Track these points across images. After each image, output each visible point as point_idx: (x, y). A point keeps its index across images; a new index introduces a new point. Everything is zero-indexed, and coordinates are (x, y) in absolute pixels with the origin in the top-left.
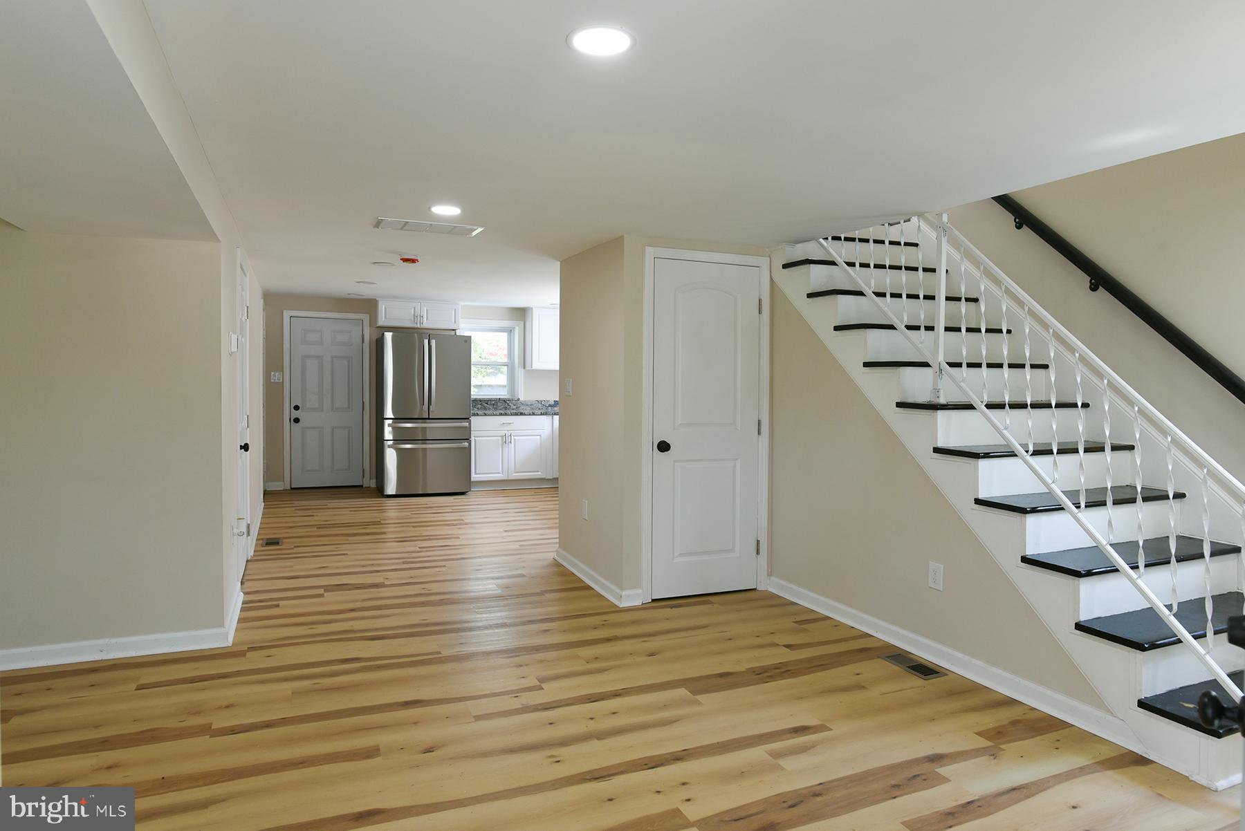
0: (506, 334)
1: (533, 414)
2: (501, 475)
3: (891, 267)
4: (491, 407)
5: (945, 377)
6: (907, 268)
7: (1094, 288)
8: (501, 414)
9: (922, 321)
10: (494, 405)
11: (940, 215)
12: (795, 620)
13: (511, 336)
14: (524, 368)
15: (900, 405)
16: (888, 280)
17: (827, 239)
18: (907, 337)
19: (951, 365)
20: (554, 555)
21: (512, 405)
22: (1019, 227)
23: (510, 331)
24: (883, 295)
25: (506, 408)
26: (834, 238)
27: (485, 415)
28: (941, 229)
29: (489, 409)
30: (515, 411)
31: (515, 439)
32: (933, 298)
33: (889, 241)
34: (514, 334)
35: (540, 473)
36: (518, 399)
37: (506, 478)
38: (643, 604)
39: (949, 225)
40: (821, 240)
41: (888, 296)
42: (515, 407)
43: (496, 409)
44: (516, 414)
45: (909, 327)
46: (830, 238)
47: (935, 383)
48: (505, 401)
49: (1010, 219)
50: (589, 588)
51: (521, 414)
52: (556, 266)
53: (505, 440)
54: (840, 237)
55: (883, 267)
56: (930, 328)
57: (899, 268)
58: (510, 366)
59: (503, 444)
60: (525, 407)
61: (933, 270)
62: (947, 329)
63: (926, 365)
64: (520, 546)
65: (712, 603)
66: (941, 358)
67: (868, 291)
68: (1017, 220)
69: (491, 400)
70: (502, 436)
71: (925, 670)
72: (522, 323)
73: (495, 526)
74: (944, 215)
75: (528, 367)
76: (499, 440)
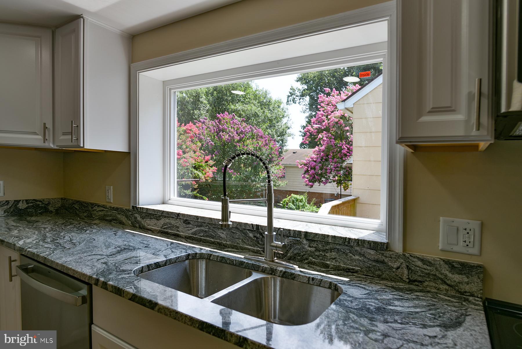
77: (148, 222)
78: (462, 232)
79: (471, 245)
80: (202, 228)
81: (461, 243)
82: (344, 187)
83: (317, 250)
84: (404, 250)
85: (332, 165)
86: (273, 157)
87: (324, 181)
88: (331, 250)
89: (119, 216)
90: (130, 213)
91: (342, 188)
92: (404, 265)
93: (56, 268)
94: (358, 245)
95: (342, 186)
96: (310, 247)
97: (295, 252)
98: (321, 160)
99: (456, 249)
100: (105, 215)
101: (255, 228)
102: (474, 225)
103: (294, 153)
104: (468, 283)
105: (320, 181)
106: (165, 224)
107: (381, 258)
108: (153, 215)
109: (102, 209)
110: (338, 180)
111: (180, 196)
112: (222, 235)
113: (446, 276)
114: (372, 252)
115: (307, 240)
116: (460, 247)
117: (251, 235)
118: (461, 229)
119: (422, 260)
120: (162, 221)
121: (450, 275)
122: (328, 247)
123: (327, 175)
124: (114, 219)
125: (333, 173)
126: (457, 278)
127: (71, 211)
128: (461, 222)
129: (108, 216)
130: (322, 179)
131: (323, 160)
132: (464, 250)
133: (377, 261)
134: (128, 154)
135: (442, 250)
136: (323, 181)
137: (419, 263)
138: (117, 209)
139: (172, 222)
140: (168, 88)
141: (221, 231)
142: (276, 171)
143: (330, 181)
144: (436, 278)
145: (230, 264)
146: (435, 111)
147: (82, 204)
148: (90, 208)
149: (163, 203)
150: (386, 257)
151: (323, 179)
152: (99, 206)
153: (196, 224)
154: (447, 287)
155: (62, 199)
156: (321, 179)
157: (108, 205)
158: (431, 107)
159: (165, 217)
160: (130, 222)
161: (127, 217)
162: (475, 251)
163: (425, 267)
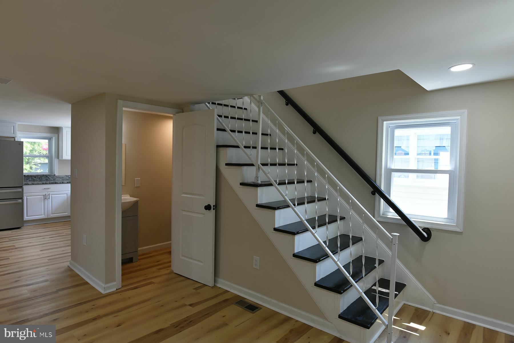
0: (47, 141)
1: (63, 183)
2: (43, 216)
3: (238, 119)
4: (38, 179)
5: (261, 171)
6: (245, 120)
7: (314, 133)
8: (43, 184)
9: (251, 144)
10: (39, 178)
11: (260, 96)
12: (194, 288)
13: (50, 141)
14: (58, 158)
15: (241, 184)
16: (237, 125)
17: (209, 103)
18: (244, 151)
19: (263, 165)
20: (68, 264)
21: (51, 178)
22: (287, 105)
23: (50, 139)
24: (234, 131)
25: (47, 180)
26: (213, 103)
27: (33, 184)
28: (260, 103)
29: (37, 180)
30: (52, 181)
31: (52, 197)
32: (256, 134)
33: (237, 107)
34: (52, 141)
35: (67, 213)
36: (55, 175)
37: (47, 217)
38: (117, 289)
39: (263, 101)
40: (207, 103)
41: (236, 132)
42: (52, 179)
43: (41, 180)
44: (52, 183)
45: (245, 147)
46: (211, 103)
47: (257, 174)
48: (46, 176)
49: (283, 101)
50: (87, 283)
51: (56, 183)
52: (70, 106)
53: (46, 197)
54: (216, 103)
55: (235, 118)
56: (255, 148)
57: (242, 119)
58: (49, 157)
59: (44, 200)
60: (59, 179)
61: (256, 121)
62: (262, 148)
63: (252, 165)
64: (48, 260)
65: (154, 283)
66: (259, 163)
67: (228, 129)
68: (287, 102)
69: (38, 176)
70: (44, 196)
71: (252, 308)
72: (57, 135)
73: (35, 248)
74: (261, 96)
75: (60, 158)
76: (42, 197)
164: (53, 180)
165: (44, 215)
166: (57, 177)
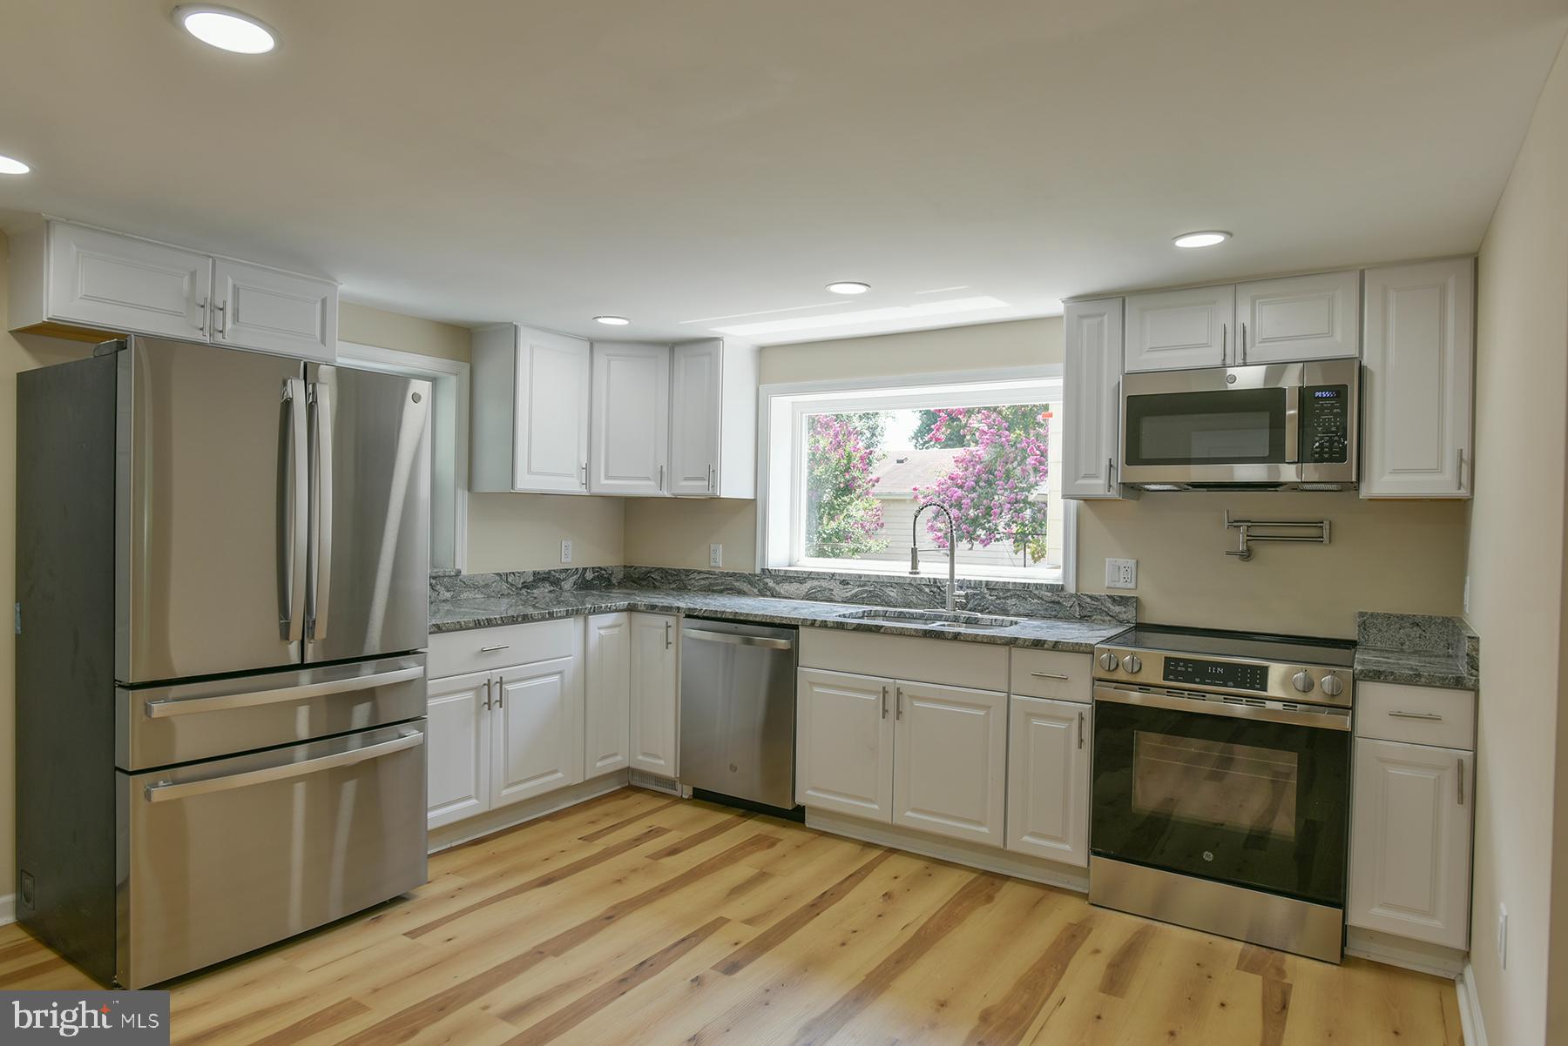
37: (486, 809)
59: (478, 713)
70: (477, 689)
76: (472, 700)
77: (786, 588)
78: (1123, 570)
79: (1129, 581)
80: (866, 588)
81: (1122, 579)
82: (1033, 554)
83: (999, 598)
84: (1077, 590)
85: (1002, 495)
86: (854, 478)
87: (983, 537)
88: (1011, 597)
89: (737, 584)
90: (757, 578)
91: (1029, 556)
92: (1076, 603)
93: (755, 619)
94: (1037, 589)
95: (1028, 550)
96: (990, 595)
97: (976, 603)
98: (977, 482)
99: (1118, 585)
100: (711, 584)
101: (932, 581)
102: (1132, 563)
103: (898, 462)
104: (1125, 612)
105: (972, 538)
106: (812, 588)
107: (1056, 598)
108: (795, 578)
109: (707, 576)
110: (1017, 533)
111: (807, 555)
112: (892, 594)
113: (1109, 608)
114: (1049, 594)
115: (988, 589)
116: (1121, 584)
117: (927, 590)
118: (1122, 568)
119: (1091, 597)
120: (809, 584)
121: (1112, 607)
122: (1008, 594)
123: (989, 522)
124: (728, 589)
125: (1007, 517)
126: (1117, 609)
127: (644, 583)
128: (1121, 561)
129: (717, 585)
130: (978, 533)
131: (982, 484)
132: (1124, 585)
133: (1053, 602)
134: (755, 500)
135: (1108, 588)
136: (979, 536)
137: (1089, 600)
138: (734, 575)
139: (823, 584)
140: (804, 415)
141: (891, 589)
142: (861, 513)
143: (998, 536)
144: (1102, 611)
145: (909, 618)
146: (1086, 476)
147: (667, 572)
148: (683, 577)
149: (790, 566)
150: (1061, 597)
151: (981, 533)
152: (700, 572)
153: (858, 583)
154: (1110, 618)
155: (625, 566)
156: (975, 531)
157: (717, 571)
158: (1084, 473)
159: (813, 579)
160: (755, 590)
161: (751, 583)
162: (1132, 585)
163: (1093, 602)
164: (452, 597)
165: (476, 798)
166: (467, 586)
